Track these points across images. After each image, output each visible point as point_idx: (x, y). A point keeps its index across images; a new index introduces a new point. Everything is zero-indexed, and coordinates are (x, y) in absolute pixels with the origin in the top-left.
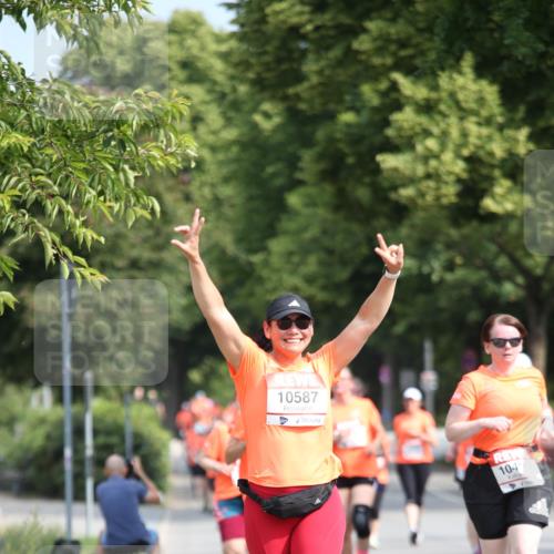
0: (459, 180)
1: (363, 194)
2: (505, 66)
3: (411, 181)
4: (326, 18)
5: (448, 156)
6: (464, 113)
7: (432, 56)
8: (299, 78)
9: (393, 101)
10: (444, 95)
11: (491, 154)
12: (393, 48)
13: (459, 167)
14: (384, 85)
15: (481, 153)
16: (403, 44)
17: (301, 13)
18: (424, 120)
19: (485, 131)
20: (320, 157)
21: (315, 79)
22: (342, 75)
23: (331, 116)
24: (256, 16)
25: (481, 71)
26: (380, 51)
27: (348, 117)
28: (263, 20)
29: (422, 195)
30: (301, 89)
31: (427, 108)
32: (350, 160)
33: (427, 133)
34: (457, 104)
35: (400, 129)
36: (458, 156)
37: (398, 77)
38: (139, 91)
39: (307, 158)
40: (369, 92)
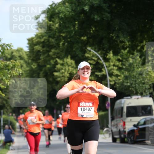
0: (68, 77)
1: (51, 79)
2: (77, 58)
3: (60, 77)
4: (45, 49)
5: (66, 73)
6: (69, 66)
7: (63, 56)
8: (40, 59)
9: (56, 63)
10: (65, 63)
11: (73, 73)
12: (56, 54)
13: (68, 75)
14: (55, 61)
15: (72, 73)
16: (58, 53)
17: (40, 48)
18: (62, 67)
19: (72, 69)
20: (43, 73)
21: (42, 59)
22: (47, 59)
23: (45, 66)
24: (32, 48)
25: (72, 58)
26: (54, 55)
27: (48, 66)
28: (33, 49)
29: (61, 80)
30: (40, 61)
31: (62, 65)
32: (49, 74)
33: (62, 69)
34: (67, 64)
35: (58, 68)
36: (68, 73)
37: (57, 59)
38: (11, 61)
39: (41, 73)
40: (52, 62)
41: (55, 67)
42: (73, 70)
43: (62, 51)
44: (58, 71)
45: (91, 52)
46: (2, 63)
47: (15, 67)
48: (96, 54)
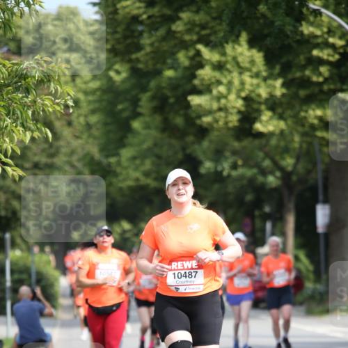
0: (239, 112)
1: (179, 121)
2: (268, 41)
3: (210, 112)
4: (155, 11)
5: (232, 97)
6: (242, 70)
7: (221, 34)
8: (139, 48)
9: (198, 62)
10: (229, 58)
11: (259, 96)
12: (197, 29)
13: (240, 104)
14: (191, 53)
15: (253, 95)
16: (203, 27)
17: (139, 8)
18: (217, 74)
19: (255, 81)
20: (153, 98)
21: (148, 49)
22: (165, 46)
23: (159, 73)
24: (111, 9)
25: (252, 43)
26: (189, 31)
27: (169, 73)
28: (115, 12)
29: (217, 121)
30: (139, 55)
31: (219, 67)
32: (172, 100)
33: (219, 83)
34: (238, 64)
35: (203, 80)
36: (238, 96)
37: (200, 47)
38: (38, 57)
39: (145, 98)
40: (183, 58)
41: (194, 76)
42: (258, 86)
43: (218, 18)
44: (205, 90)
45: (324, 18)
46: (4, 66)
47: (49, 81)
48: (340, 26)
